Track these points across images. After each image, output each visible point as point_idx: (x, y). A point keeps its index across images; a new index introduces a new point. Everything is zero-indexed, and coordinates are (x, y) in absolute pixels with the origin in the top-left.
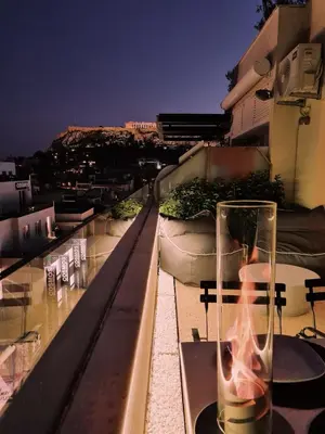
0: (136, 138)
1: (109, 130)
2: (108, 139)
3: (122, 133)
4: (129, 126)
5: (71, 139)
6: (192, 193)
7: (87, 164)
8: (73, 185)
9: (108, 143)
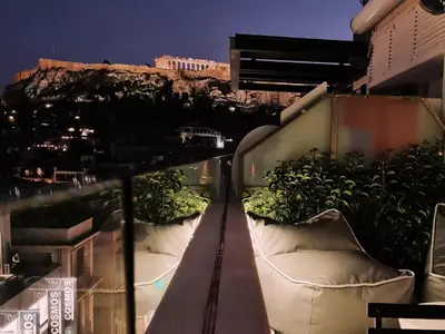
0: (176, 87)
1: (122, 69)
2: (120, 86)
3: (148, 76)
4: (163, 65)
5: (44, 83)
6: (306, 177)
7: (77, 134)
8: (48, 174)
9: (120, 95)
